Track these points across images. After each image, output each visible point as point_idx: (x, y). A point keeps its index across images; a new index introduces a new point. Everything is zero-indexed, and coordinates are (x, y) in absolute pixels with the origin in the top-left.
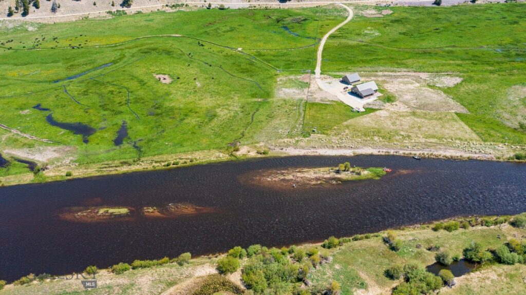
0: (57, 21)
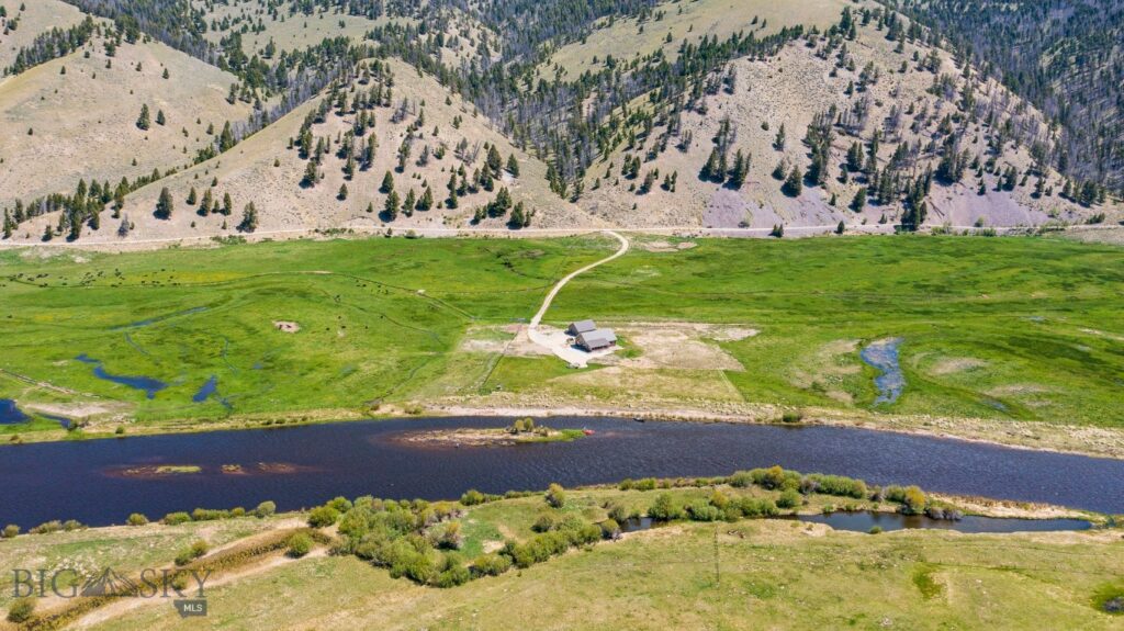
0: (126, 250)
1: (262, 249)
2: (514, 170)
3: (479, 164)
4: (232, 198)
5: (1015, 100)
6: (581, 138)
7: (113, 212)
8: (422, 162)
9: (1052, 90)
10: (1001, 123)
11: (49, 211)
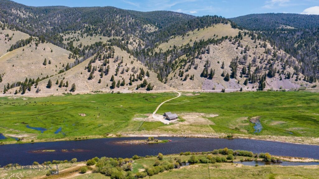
0: (38, 97)
1: (76, 96)
2: (148, 75)
3: (138, 73)
4: (68, 82)
5: (288, 55)
6: (167, 66)
7: (35, 86)
8: (122, 73)
9: (298, 53)
10: (285, 61)
11: (17, 86)
